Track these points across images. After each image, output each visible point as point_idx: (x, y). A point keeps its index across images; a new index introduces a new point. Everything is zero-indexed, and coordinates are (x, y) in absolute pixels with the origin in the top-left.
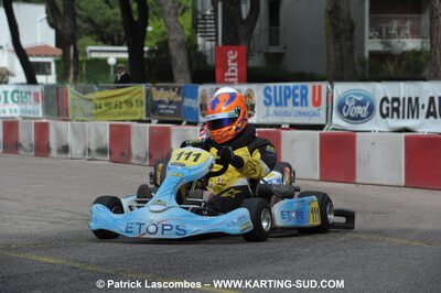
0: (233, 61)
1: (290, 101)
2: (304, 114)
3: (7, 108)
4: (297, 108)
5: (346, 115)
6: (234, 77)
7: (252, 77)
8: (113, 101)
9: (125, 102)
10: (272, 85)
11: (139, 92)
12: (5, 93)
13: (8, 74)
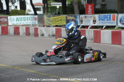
0: (90, 8)
1: (106, 19)
2: (110, 23)
3: (28, 22)
4: (108, 21)
5: (122, 23)
6: (90, 12)
7: (96, 12)
8: (57, 20)
9: (60, 20)
10: (101, 15)
11: (64, 17)
12: (28, 18)
13: (30, 11)
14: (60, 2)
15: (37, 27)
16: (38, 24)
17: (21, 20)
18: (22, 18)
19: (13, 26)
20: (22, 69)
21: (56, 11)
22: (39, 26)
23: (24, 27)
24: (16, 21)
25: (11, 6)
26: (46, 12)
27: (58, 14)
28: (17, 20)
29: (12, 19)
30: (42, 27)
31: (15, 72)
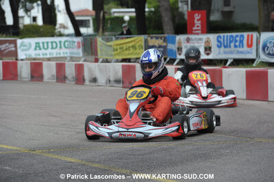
0: (198, 20)
1: (232, 44)
2: (242, 52)
3: (61, 52)
4: (236, 49)
5: (267, 52)
6: (198, 30)
7: (212, 28)
8: (125, 46)
9: (132, 47)
10: (222, 35)
11: (141, 40)
12: (60, 42)
13: (64, 27)
14: (132, 7)
15: (81, 62)
16: (84, 56)
17: (46, 47)
18: (47, 43)
19: (29, 62)
20: (50, 156)
21: (122, 28)
22: (85, 61)
23: (53, 63)
24: (35, 49)
25: (23, 17)
26: (101, 30)
27: (127, 34)
28: (36, 47)
29: (25, 46)
30: (91, 62)
31: (35, 161)
